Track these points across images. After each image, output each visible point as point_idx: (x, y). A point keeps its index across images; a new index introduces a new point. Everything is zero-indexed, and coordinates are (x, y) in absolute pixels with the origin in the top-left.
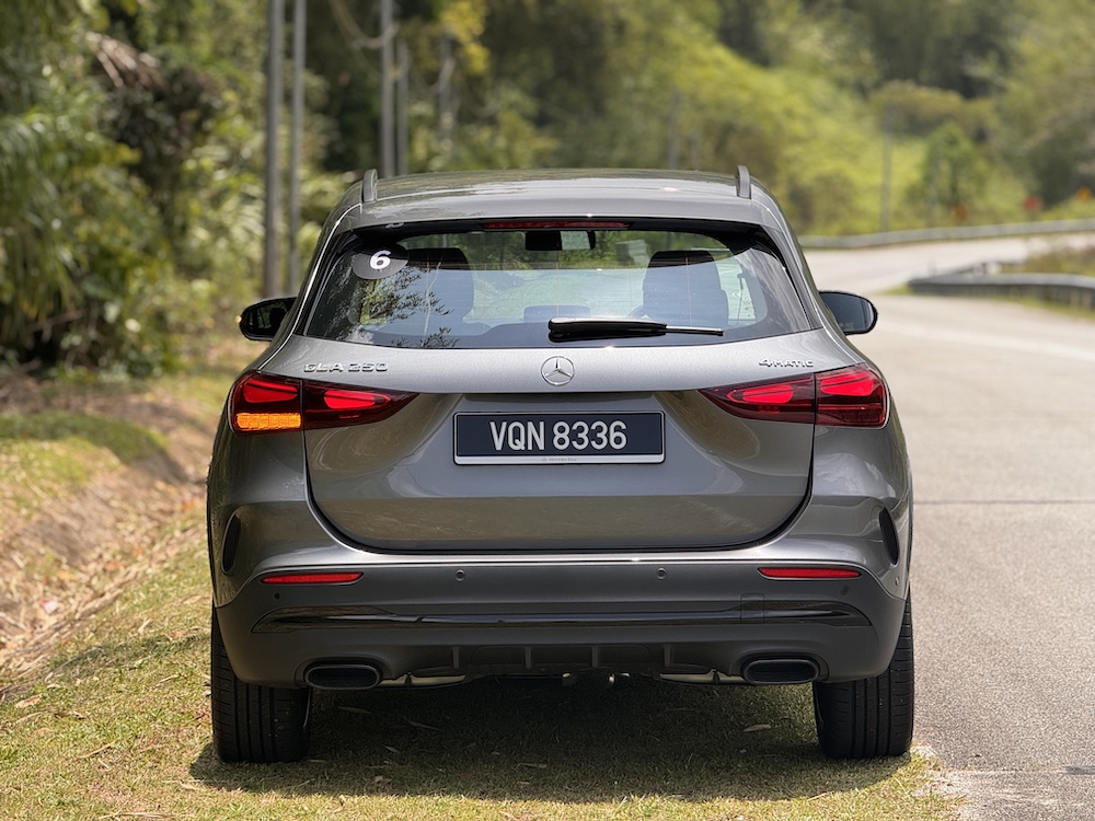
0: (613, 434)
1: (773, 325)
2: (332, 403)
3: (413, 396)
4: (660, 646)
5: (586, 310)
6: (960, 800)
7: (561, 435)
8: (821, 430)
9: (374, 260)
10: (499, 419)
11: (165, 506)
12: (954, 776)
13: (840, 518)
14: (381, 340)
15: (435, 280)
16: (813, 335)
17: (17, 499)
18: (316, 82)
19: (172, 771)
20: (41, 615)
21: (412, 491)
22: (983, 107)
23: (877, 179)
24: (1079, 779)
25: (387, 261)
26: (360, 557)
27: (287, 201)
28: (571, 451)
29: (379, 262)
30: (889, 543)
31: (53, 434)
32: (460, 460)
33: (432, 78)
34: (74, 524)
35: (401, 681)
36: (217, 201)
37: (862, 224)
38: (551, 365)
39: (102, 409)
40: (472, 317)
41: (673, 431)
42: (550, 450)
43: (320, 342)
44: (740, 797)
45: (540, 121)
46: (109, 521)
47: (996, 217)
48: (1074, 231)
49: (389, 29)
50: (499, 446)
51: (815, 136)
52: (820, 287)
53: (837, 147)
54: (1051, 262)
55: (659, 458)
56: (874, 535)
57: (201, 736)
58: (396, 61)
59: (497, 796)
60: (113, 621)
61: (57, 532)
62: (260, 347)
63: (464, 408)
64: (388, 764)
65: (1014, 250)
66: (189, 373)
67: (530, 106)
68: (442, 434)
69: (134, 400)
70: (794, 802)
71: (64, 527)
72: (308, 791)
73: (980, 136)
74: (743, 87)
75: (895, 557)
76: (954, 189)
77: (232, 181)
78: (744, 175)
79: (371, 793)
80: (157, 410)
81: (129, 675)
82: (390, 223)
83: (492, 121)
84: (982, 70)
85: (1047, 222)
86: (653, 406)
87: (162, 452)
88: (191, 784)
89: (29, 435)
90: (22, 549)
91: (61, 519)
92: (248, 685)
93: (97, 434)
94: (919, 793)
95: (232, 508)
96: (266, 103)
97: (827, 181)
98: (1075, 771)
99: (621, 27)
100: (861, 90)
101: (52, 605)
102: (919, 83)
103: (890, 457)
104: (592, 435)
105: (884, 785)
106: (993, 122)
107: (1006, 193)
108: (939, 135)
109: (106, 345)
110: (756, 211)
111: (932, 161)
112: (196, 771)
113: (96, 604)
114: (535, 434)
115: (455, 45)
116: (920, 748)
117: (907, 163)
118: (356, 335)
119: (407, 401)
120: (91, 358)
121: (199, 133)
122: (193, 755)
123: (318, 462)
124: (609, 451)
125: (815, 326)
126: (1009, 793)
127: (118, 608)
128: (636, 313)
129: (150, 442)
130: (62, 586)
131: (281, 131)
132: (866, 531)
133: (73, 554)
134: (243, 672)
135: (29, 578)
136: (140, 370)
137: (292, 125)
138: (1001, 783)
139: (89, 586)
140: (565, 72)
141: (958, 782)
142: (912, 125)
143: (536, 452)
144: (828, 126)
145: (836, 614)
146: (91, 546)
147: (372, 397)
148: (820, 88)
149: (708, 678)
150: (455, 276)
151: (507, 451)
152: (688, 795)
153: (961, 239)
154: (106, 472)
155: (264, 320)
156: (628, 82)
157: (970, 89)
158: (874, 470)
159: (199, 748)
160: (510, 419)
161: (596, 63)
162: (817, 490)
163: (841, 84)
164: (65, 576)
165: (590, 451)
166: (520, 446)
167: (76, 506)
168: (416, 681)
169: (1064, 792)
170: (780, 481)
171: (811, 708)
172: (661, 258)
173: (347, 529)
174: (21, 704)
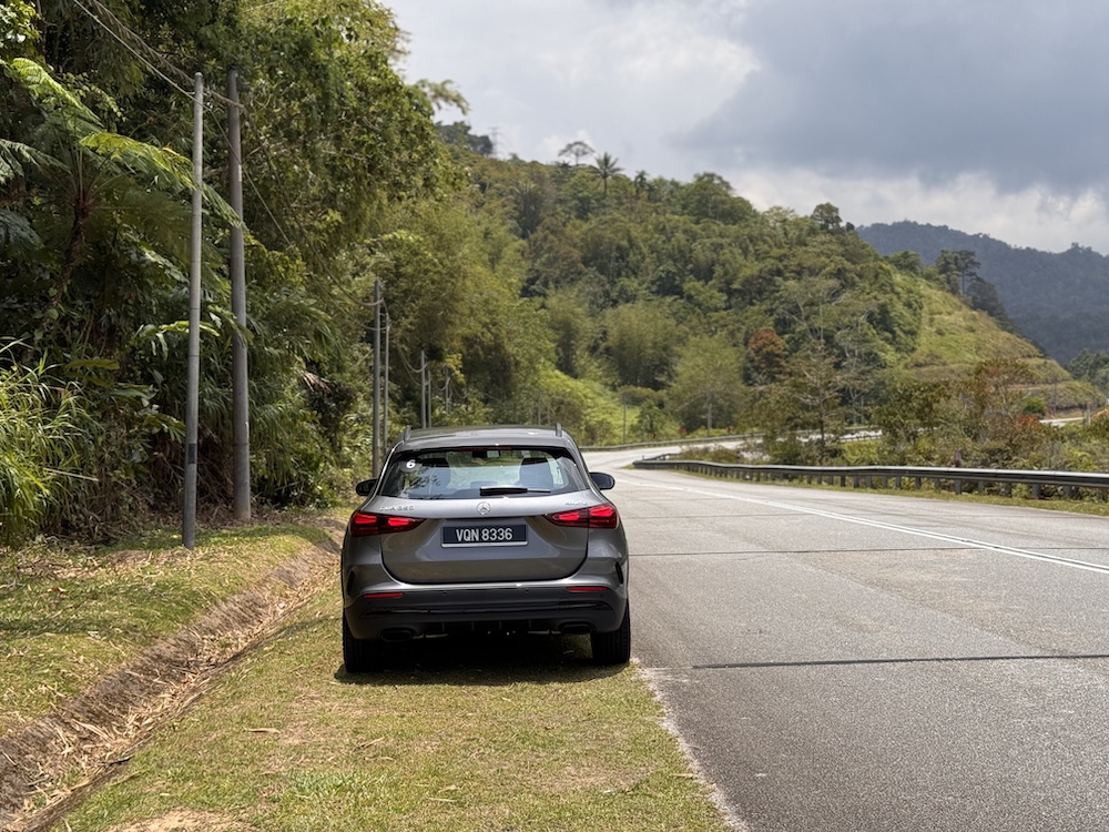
0: (506, 534)
1: (571, 488)
2: (391, 522)
3: (425, 519)
4: (527, 620)
5: (496, 483)
6: (649, 681)
7: (485, 534)
8: (591, 530)
9: (408, 464)
10: (460, 529)
11: (331, 562)
12: (647, 671)
13: (598, 567)
14: (412, 497)
15: (433, 471)
16: (587, 491)
17: (268, 561)
18: (394, 387)
19: (327, 676)
20: (278, 609)
21: (425, 558)
22: (662, 393)
23: (621, 422)
24: (697, 671)
25: (414, 465)
26: (404, 586)
27: (382, 435)
28: (489, 541)
29: (410, 465)
30: (619, 577)
31: (284, 532)
32: (444, 545)
33: (442, 384)
34: (293, 570)
35: (421, 637)
36: (354, 436)
37: (615, 440)
38: (481, 506)
39: (305, 522)
40: (451, 485)
41: (531, 532)
42: (481, 541)
43: (387, 498)
44: (560, 682)
45: (486, 401)
46: (307, 569)
47: (669, 437)
48: (699, 442)
49: (424, 366)
50: (460, 539)
51: (596, 405)
52: (590, 471)
53: (605, 409)
54: (689, 454)
55: (525, 543)
56: (613, 573)
57: (338, 661)
58: (427, 378)
59: (461, 684)
60: (306, 612)
61: (285, 574)
62: (363, 499)
63: (445, 524)
64: (416, 671)
65: (676, 450)
66: (341, 506)
67: (482, 395)
68: (437, 534)
69: (319, 518)
70: (582, 683)
71: (288, 572)
72: (382, 684)
73: (661, 405)
74: (568, 386)
75: (622, 582)
76: (651, 425)
77: (360, 428)
78: (559, 427)
79: (409, 684)
80: (328, 523)
81: (311, 635)
82: (415, 449)
83: (466, 401)
84: (662, 379)
85: (689, 438)
86: (523, 522)
87: (330, 539)
88: (334, 682)
89: (275, 533)
90: (270, 581)
91: (287, 569)
92: (357, 640)
93: (303, 533)
94: (633, 678)
95: (350, 567)
96: (373, 394)
97: (601, 423)
98: (696, 667)
99: (517, 364)
100: (614, 388)
101: (282, 605)
102: (636, 385)
103: (619, 540)
104: (498, 534)
105: (619, 675)
106: (666, 399)
107: (672, 428)
108: (644, 405)
109: (308, 496)
110: (565, 442)
111: (642, 415)
112: (336, 676)
113: (300, 604)
114: (474, 534)
115: (451, 371)
116: (634, 660)
117: (632, 416)
118: (402, 495)
119: (421, 522)
120: (301, 502)
121: (347, 408)
122: (336, 669)
123: (386, 548)
124: (505, 540)
125: (588, 488)
126: (669, 677)
127: (309, 606)
128: (518, 483)
129: (325, 535)
130: (287, 597)
131: (380, 408)
132: (610, 572)
133: (292, 583)
134: (356, 635)
135: (273, 594)
136: (323, 506)
137: (383, 404)
138: (666, 673)
139: (298, 596)
140: (495, 381)
141: (648, 674)
142: (635, 401)
143: (475, 541)
144: (601, 401)
145: (599, 606)
146: (300, 580)
147: (407, 520)
148: (597, 386)
149: (547, 632)
150: (443, 470)
151: (463, 541)
152: (540, 682)
153: (655, 446)
154: (306, 549)
155: (366, 488)
156: (520, 386)
157: (657, 386)
158: (613, 546)
159: (339, 666)
160: (464, 528)
161: (507, 379)
162: (589, 555)
163: (606, 384)
164: (288, 592)
165: (497, 541)
166: (469, 539)
167: (293, 563)
168: (428, 636)
169: (691, 676)
170: (574, 552)
171: (590, 643)
172: (526, 462)
173: (398, 575)
174: (266, 649)
